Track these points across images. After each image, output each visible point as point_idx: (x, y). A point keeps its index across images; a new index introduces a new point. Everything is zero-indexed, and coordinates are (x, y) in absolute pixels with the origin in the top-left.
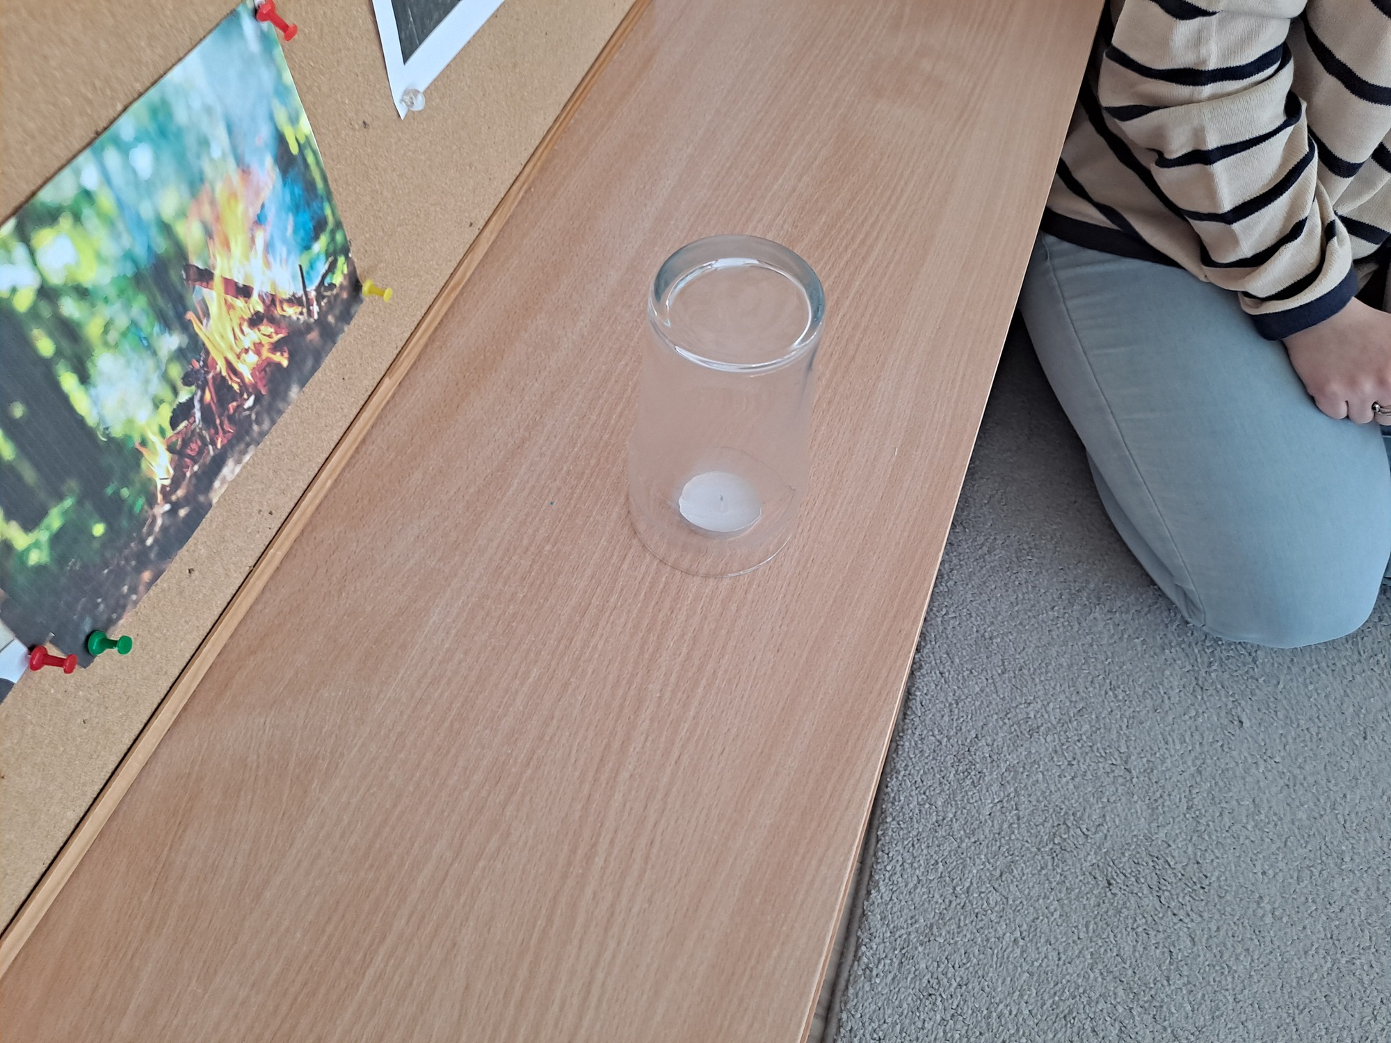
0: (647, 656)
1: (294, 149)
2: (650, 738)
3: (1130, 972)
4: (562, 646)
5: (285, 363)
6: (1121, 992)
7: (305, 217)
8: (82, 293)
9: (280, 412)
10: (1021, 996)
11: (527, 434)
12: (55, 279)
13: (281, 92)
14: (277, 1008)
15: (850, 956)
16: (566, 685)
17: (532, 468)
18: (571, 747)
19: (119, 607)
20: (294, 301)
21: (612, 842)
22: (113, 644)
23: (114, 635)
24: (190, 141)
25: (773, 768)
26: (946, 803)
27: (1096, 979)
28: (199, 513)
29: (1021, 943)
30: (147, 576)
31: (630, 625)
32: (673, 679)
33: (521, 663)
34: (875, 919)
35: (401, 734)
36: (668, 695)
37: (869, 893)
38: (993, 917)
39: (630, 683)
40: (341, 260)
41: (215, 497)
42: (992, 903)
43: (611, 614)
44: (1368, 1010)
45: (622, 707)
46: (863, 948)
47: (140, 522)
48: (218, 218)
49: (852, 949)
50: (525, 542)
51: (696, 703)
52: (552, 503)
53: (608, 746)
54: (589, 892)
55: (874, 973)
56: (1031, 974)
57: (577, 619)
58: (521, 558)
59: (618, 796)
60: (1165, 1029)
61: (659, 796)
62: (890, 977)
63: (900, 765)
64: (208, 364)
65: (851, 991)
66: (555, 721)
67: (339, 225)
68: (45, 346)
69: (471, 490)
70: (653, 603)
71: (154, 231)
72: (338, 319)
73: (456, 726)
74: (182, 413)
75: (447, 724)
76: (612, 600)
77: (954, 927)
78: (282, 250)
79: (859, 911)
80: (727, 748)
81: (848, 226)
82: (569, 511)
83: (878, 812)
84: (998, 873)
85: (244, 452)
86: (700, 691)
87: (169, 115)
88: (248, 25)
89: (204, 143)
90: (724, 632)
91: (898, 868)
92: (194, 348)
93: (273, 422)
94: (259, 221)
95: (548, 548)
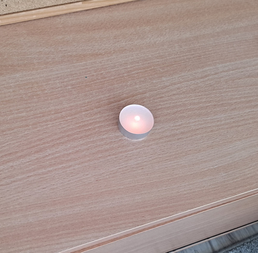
0: (58, 142)
2: (30, 163)
4: (39, 115)
11: (104, 53)
16: (27, 126)
17: (93, 64)
18: (7, 142)
25: (52, 209)
31: (65, 129)
32: (57, 155)
33: (24, 108)
36: (50, 157)
39: (44, 143)
43: (63, 121)
45: (34, 147)
50: (66, 80)
51: (55, 168)
52: (86, 77)
53: (16, 152)
57: (53, 113)
58: (59, 83)
61: (12, 179)
66: (12, 131)
69: (69, 54)
70: (79, 130)
76: (69, 118)
80: (47, 189)
82: (88, 83)
86: (60, 166)
90: (88, 159)
95: (69, 87)
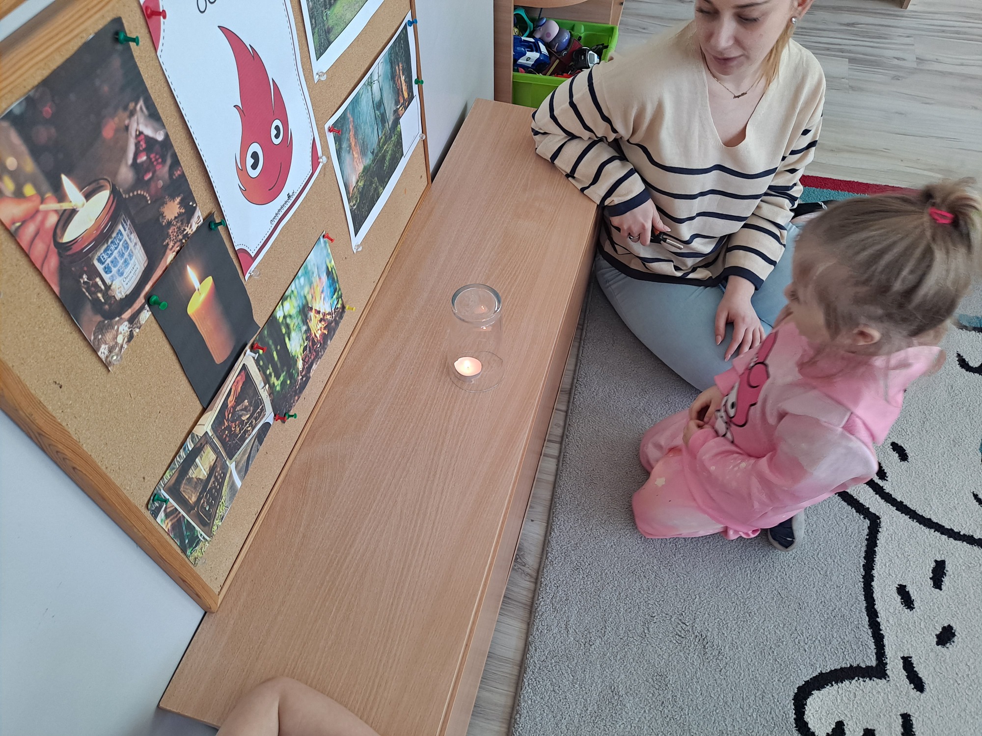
0: (447, 417)
1: (330, 270)
2: (451, 441)
3: (659, 554)
4: (419, 417)
5: (327, 333)
6: (655, 561)
7: (332, 288)
8: (290, 316)
9: (326, 349)
10: (615, 566)
11: (401, 352)
12: (286, 314)
13: (328, 255)
14: (345, 521)
15: (544, 558)
16: (422, 428)
17: (404, 363)
18: (426, 445)
19: (291, 407)
20: (329, 314)
21: (441, 471)
22: (292, 416)
23: (291, 413)
24: (311, 273)
25: (491, 446)
26: (581, 497)
27: (645, 558)
28: (308, 379)
29: (614, 547)
30: (296, 398)
31: (441, 409)
32: (457, 423)
33: (407, 423)
34: (553, 543)
35: (371, 446)
36: (455, 428)
37: (551, 533)
38: (602, 538)
39: (443, 426)
40: (340, 299)
41: (311, 375)
42: (602, 533)
43: (435, 406)
44: (757, 560)
45: (441, 433)
46: (549, 554)
47: (296, 381)
48: (314, 293)
49: (545, 556)
50: (404, 386)
51: (465, 430)
52: (411, 373)
53: (437, 444)
54: (435, 484)
55: (554, 563)
56: (619, 558)
57: (424, 408)
58: (403, 391)
59: (442, 458)
60: (674, 573)
61: (455, 457)
62: (561, 564)
63: (561, 483)
64: (311, 334)
65: (545, 570)
66: (420, 439)
67: (340, 289)
68: (284, 331)
69: (384, 372)
71: (303, 298)
72: (339, 318)
73: (389, 442)
74: (305, 349)
75: (385, 442)
76: (435, 402)
77: (586, 543)
78: (327, 299)
79: (547, 541)
80: (475, 442)
81: (509, 269)
82: (417, 375)
83: (553, 503)
84: (603, 522)
85: (317, 361)
86: (466, 426)
87: (307, 268)
88: (322, 240)
89: (313, 273)
90: (472, 408)
91: (562, 523)
92: (308, 330)
93: (324, 352)
94: (322, 292)
95: (412, 387)
